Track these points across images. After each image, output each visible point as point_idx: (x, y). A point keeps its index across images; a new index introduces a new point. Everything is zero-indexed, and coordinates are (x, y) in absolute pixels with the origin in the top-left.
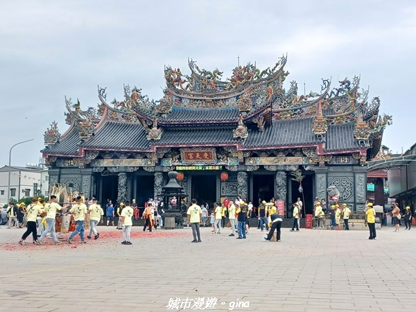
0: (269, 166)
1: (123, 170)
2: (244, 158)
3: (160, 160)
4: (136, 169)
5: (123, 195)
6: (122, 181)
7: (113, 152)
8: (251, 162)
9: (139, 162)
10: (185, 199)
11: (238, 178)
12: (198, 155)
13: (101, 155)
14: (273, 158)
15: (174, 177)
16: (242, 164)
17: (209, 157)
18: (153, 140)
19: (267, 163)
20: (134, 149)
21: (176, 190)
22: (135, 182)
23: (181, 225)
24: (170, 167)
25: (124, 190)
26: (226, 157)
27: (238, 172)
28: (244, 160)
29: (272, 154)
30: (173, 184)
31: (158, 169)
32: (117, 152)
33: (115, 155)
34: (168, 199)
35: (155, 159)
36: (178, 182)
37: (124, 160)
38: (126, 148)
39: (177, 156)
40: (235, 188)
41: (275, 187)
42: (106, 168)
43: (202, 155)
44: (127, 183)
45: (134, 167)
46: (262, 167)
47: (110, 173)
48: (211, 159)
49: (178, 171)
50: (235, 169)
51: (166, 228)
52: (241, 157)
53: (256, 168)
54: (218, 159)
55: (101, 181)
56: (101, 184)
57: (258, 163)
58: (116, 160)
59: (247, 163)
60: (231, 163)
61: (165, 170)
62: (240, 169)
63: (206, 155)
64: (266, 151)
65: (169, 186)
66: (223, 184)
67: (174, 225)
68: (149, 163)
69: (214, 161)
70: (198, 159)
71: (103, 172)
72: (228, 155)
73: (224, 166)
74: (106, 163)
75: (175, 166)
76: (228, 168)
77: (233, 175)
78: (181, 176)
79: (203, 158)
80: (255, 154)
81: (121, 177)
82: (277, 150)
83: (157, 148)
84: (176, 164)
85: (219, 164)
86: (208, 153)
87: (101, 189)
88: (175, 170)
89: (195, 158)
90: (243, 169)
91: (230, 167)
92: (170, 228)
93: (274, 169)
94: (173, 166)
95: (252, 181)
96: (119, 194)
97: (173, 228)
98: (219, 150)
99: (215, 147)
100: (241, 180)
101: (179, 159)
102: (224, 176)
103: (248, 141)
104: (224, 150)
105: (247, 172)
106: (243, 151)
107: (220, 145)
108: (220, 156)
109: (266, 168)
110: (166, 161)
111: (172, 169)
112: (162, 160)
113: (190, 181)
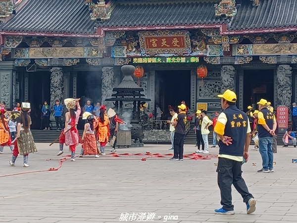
0: (267, 57)
1: (58, 63)
2: (231, 46)
3: (109, 49)
4: (75, 62)
6: (56, 79)
7: (43, 37)
8: (241, 51)
9: (79, 52)
11: (222, 75)
12: (164, 42)
13: (26, 43)
14: (272, 45)
15: (129, 73)
16: (228, 54)
17: (181, 44)
18: (100, 20)
19: (264, 53)
20: (73, 33)
21: (133, 92)
22: (75, 79)
23: (141, 141)
24: (124, 59)
25: (59, 92)
26: (204, 45)
27: (222, 65)
28: (231, 49)
29: (271, 39)
30: (129, 83)
31: (107, 61)
32: (48, 37)
33: (46, 42)
34: (121, 104)
35: (103, 47)
36: (136, 81)
37: (59, 50)
38: (61, 32)
39: (135, 44)
40: (217, 88)
41: (276, 87)
42: (33, 60)
43: (169, 41)
44: (63, 81)
45: (72, 59)
46: (256, 58)
47: (38, 67)
48: (184, 47)
49: (135, 65)
50: (217, 62)
51: (119, 147)
52: (226, 44)
53: (248, 60)
54: (194, 47)
55: (26, 79)
56: (26, 84)
57: (251, 53)
58: (46, 49)
59: (235, 53)
60: (212, 53)
61: (118, 63)
62: (224, 61)
63: (175, 41)
64: (263, 35)
65: (123, 85)
66: (201, 83)
67: (129, 141)
68: (94, 53)
69: (188, 51)
70: (165, 47)
71: (28, 67)
72: (207, 41)
73: (201, 58)
74: (33, 53)
75: (132, 58)
76: (208, 61)
77: (214, 71)
78: (140, 71)
79: (172, 46)
80: (246, 40)
81: (54, 73)
82: (278, 33)
83: (105, 32)
84: (132, 54)
85: (195, 54)
86: (179, 38)
87: (26, 89)
88: (131, 63)
89: (159, 46)
90: (229, 61)
91: (211, 58)
92: (124, 147)
93: (273, 61)
94: (128, 57)
95: (241, 78)
96: (52, 98)
97: (128, 147)
98: (195, 34)
99: (188, 30)
100: (226, 77)
101: (138, 47)
102: (203, 71)
103: (236, 20)
104: (202, 35)
105: (234, 66)
106: (229, 35)
107: (196, 27)
108: (196, 43)
109: (263, 59)
110: (118, 50)
111: (127, 61)
112: (113, 49)
113: (153, 78)
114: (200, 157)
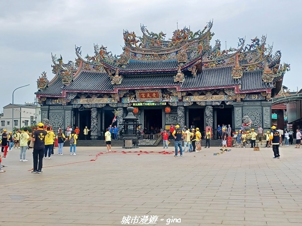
0: (200, 102)
1: (95, 106)
2: (182, 97)
3: (121, 99)
4: (104, 106)
5: (94, 124)
6: (94, 114)
7: (87, 93)
8: (187, 99)
9: (106, 100)
10: (140, 127)
11: (178, 111)
12: (148, 95)
13: (79, 96)
14: (203, 96)
15: (131, 111)
16: (181, 101)
17: (157, 96)
18: (116, 84)
19: (199, 100)
20: (102, 91)
21: (133, 120)
22: (103, 114)
23: (137, 145)
24: (128, 104)
25: (95, 121)
26: (169, 96)
27: (178, 106)
28: (182, 98)
29: (202, 93)
30: (131, 116)
31: (120, 105)
32: (90, 93)
33: (89, 95)
34: (127, 127)
35: (117, 98)
36: (134, 114)
37: (95, 99)
38: (96, 91)
39: (134, 96)
40: (175, 118)
41: (205, 117)
42: (82, 105)
43: (151, 94)
44: (97, 115)
45: (102, 104)
46: (195, 103)
47: (85, 108)
48: (158, 97)
49: (134, 107)
50: (175, 105)
51: (126, 148)
52: (180, 96)
53: (191, 104)
54: (163, 97)
55: (79, 114)
56: (79, 117)
57: (192, 100)
58: (89, 99)
59: (184, 100)
60: (173, 100)
61: (125, 106)
62: (179, 104)
63: (154, 95)
64: (198, 91)
65: (128, 117)
66: (167, 116)
67: (131, 145)
68: (113, 101)
69: (160, 99)
70: (149, 97)
71: (80, 108)
72: (170, 94)
73: (167, 103)
74: (82, 101)
75: (132, 103)
76: (171, 104)
77: (174, 109)
78: (137, 110)
79: (152, 97)
80: (189, 94)
81: (93, 111)
82: (206, 90)
83: (119, 90)
84: (132, 101)
85: (164, 101)
86: (156, 93)
87: (79, 119)
88: (132, 106)
89: (146, 97)
90: (181, 104)
91: (172, 103)
92: (128, 148)
93: (203, 104)
95: (188, 113)
96: (92, 124)
97: (131, 148)
98: (164, 91)
99: (161, 89)
100: (180, 113)
101: (135, 98)
102: (168, 109)
103: (185, 84)
104: (167, 91)
105: (184, 107)
106: (181, 91)
107: (165, 87)
108: (165, 95)
109: (198, 103)
110: (125, 99)
111: (130, 105)
112: (122, 99)
113: (143, 114)
114: (167, 153)
